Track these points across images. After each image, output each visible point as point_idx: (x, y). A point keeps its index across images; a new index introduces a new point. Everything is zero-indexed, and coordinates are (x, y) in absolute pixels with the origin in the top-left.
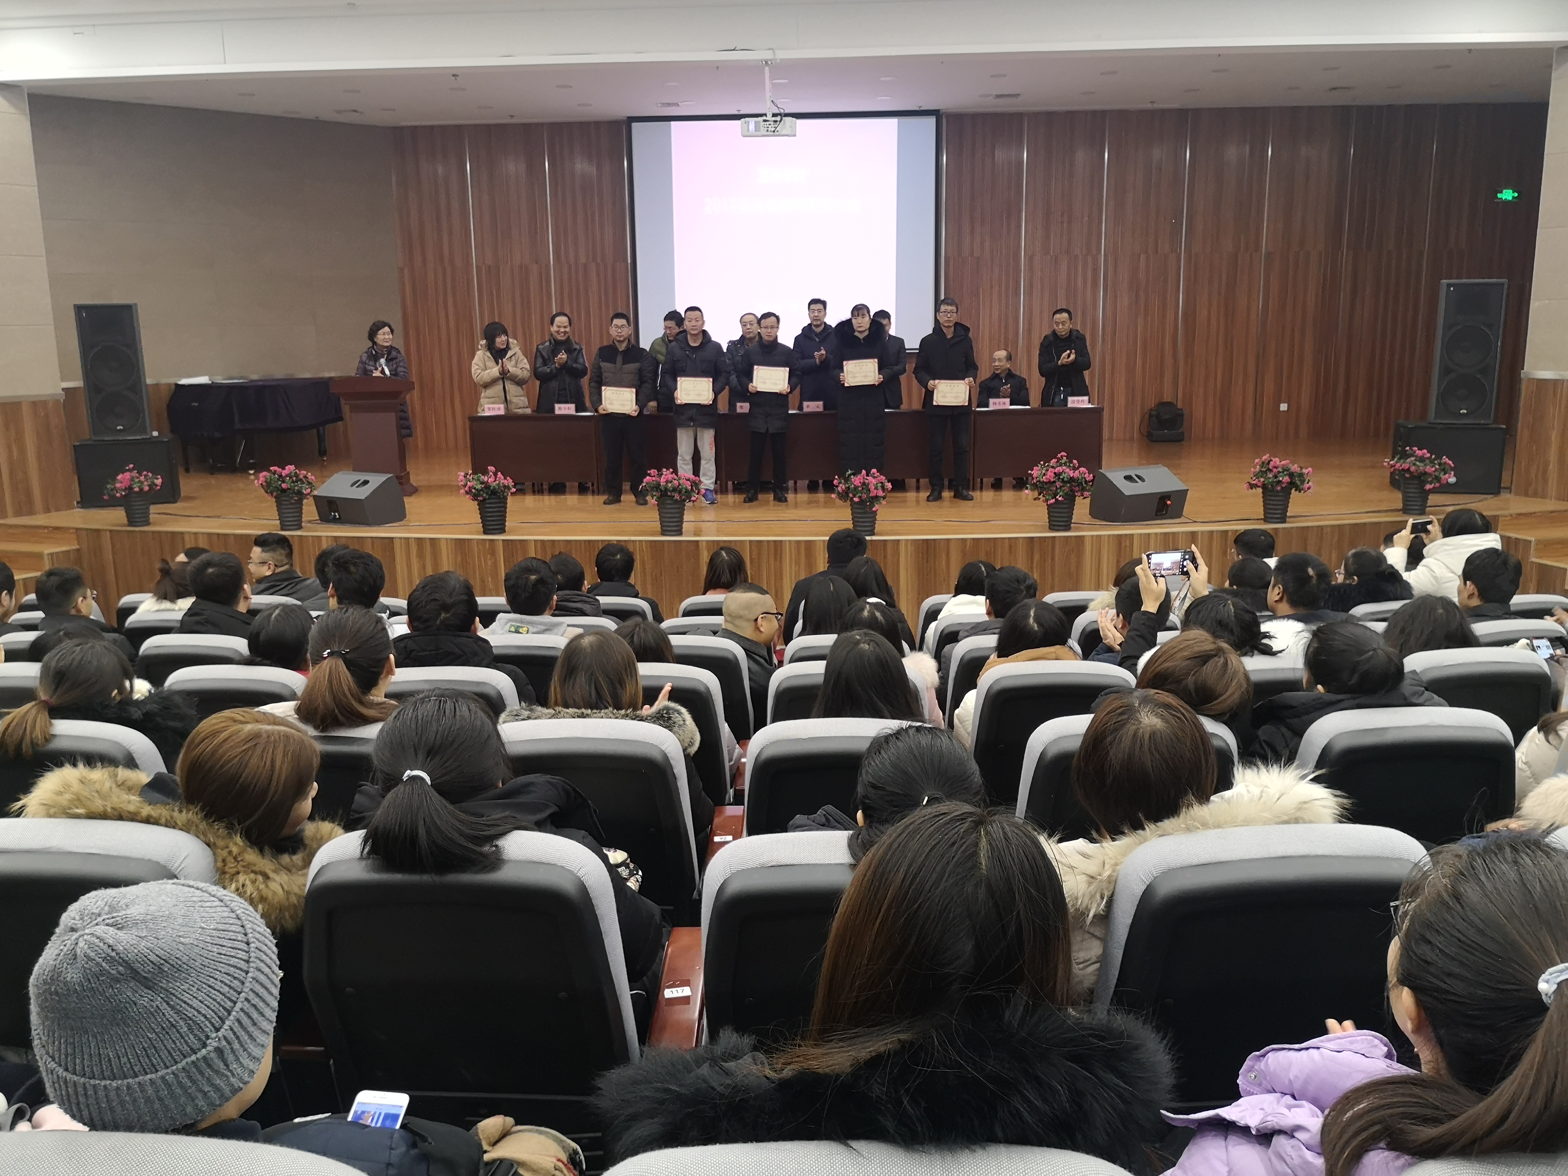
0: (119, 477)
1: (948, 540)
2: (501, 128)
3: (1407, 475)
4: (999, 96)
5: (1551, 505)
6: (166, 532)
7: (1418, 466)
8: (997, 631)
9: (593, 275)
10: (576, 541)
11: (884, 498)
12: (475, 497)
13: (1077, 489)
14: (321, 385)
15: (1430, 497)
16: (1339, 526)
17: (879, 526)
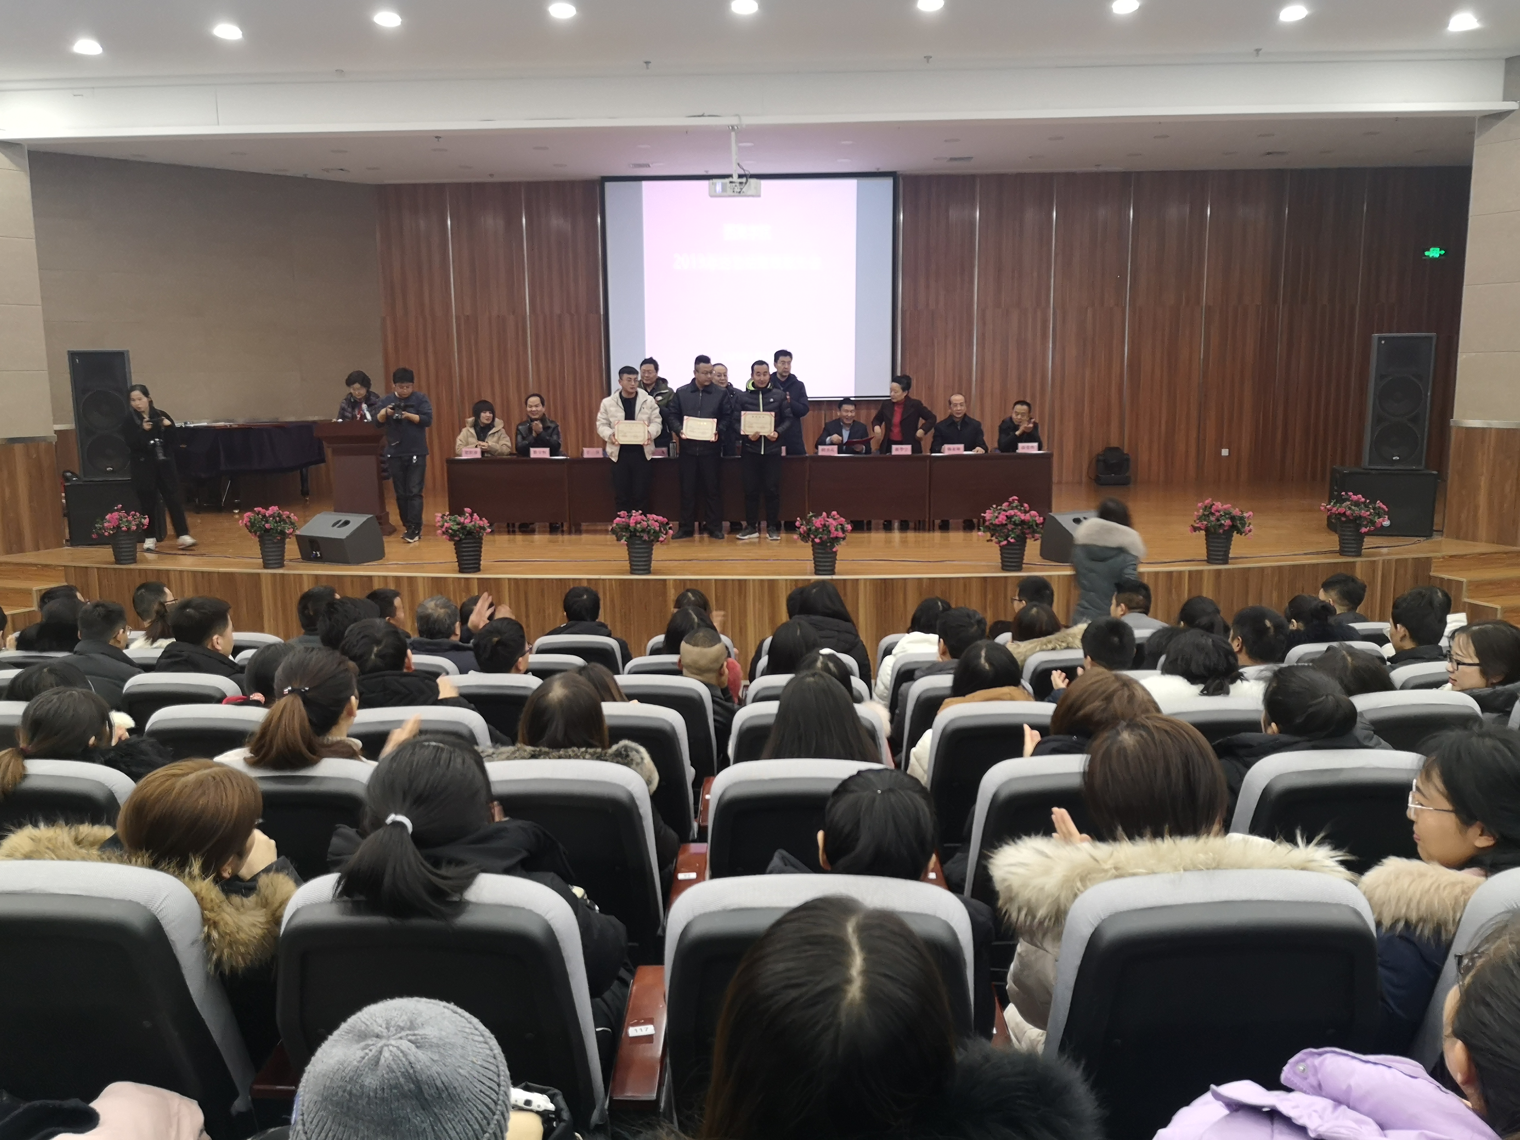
0: (107, 517)
1: (905, 579)
2: (481, 187)
3: (1343, 519)
4: (952, 159)
5: (1482, 547)
6: (152, 570)
7: (1353, 511)
8: (952, 671)
9: (567, 325)
10: (548, 579)
11: (844, 539)
12: (451, 537)
13: (1027, 531)
14: (305, 429)
15: (1365, 539)
16: (1280, 567)
17: (838, 566)
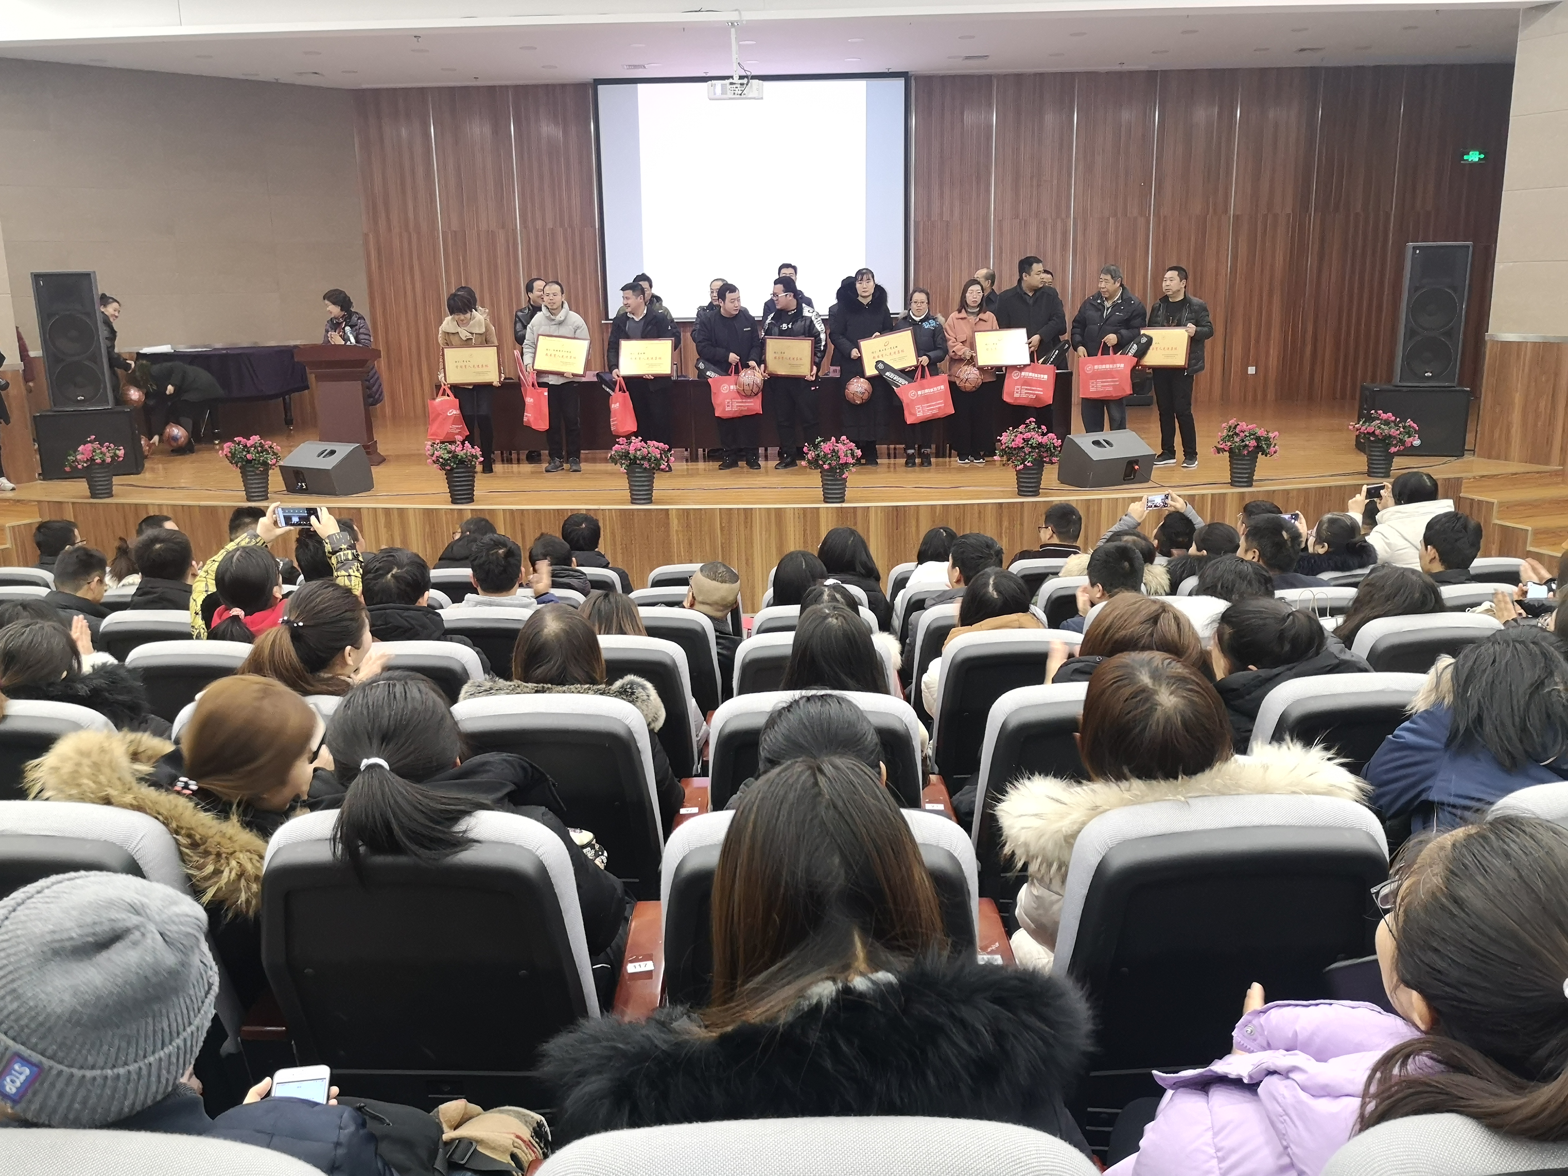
0: (80, 449)
1: (918, 506)
2: (466, 91)
3: (1372, 439)
4: (967, 58)
5: (1514, 467)
6: (129, 504)
7: (1383, 429)
8: (960, 600)
9: (561, 239)
12: (443, 466)
13: (1045, 455)
14: (286, 354)
15: (1393, 460)
16: (1306, 489)
17: (848, 493)
